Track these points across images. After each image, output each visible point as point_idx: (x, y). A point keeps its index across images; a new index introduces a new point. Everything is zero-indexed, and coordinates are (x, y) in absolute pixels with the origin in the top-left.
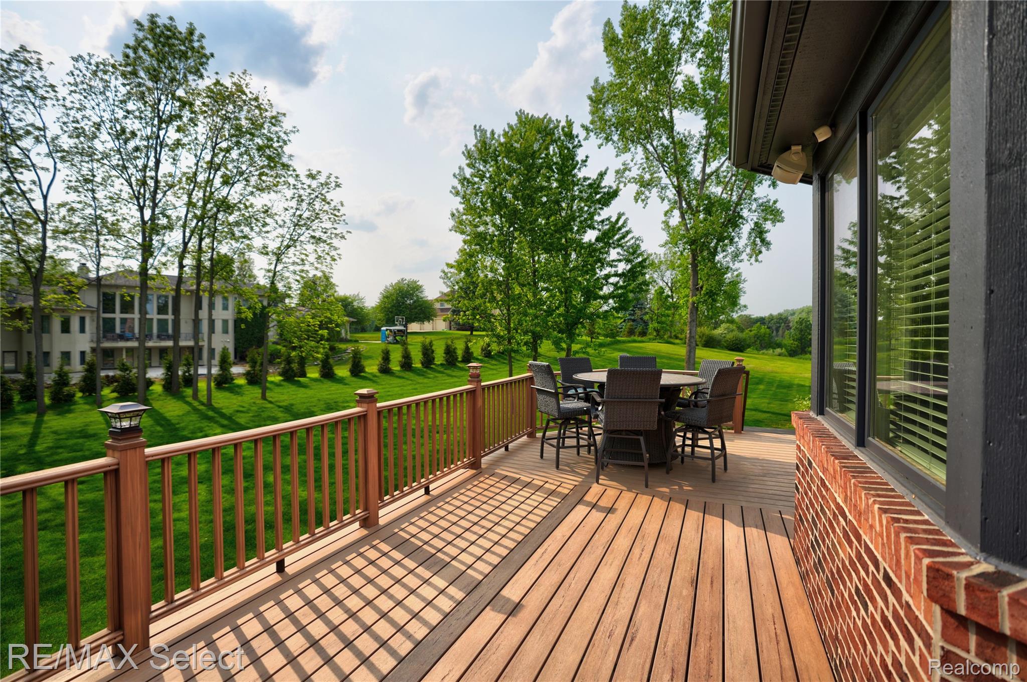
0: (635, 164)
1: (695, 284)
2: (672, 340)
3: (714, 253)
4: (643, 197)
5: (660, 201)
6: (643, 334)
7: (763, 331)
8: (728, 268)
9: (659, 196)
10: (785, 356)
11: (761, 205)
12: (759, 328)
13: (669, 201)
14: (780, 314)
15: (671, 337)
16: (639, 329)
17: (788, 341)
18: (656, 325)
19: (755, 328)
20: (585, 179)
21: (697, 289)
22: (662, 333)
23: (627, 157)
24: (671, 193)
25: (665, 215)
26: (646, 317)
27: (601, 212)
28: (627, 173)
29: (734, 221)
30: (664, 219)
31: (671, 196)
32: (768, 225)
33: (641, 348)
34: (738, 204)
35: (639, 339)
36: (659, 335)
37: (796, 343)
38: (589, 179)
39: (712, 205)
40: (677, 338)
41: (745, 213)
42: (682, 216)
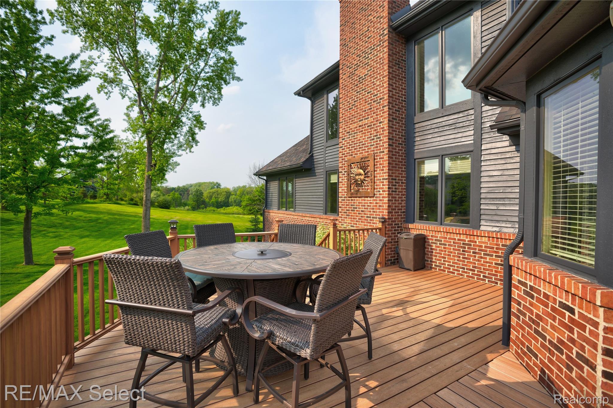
0: (102, 61)
1: (150, 162)
2: (119, 202)
3: (163, 143)
4: (106, 91)
5: (121, 97)
6: (94, 197)
7: (176, 195)
8: (174, 153)
9: (120, 93)
10: (191, 210)
11: (194, 116)
12: (174, 194)
13: (130, 98)
14: (184, 186)
15: (117, 200)
16: (91, 193)
17: (190, 202)
18: (106, 191)
19: (171, 194)
20: (48, 57)
21: (152, 166)
22: (110, 196)
23: (95, 53)
24: (132, 93)
25: (127, 109)
26: (97, 185)
27: (69, 91)
28: (93, 66)
29: (178, 123)
30: (126, 111)
31: (131, 95)
32: (197, 130)
33: (94, 208)
34: (180, 112)
35: (92, 201)
36: (108, 198)
37: (195, 203)
38: (54, 58)
39: (163, 110)
40: (122, 200)
41: (184, 119)
42: (141, 112)
